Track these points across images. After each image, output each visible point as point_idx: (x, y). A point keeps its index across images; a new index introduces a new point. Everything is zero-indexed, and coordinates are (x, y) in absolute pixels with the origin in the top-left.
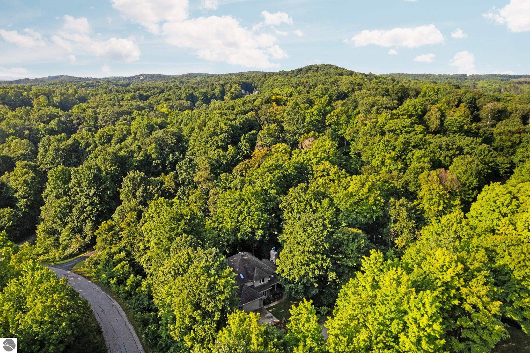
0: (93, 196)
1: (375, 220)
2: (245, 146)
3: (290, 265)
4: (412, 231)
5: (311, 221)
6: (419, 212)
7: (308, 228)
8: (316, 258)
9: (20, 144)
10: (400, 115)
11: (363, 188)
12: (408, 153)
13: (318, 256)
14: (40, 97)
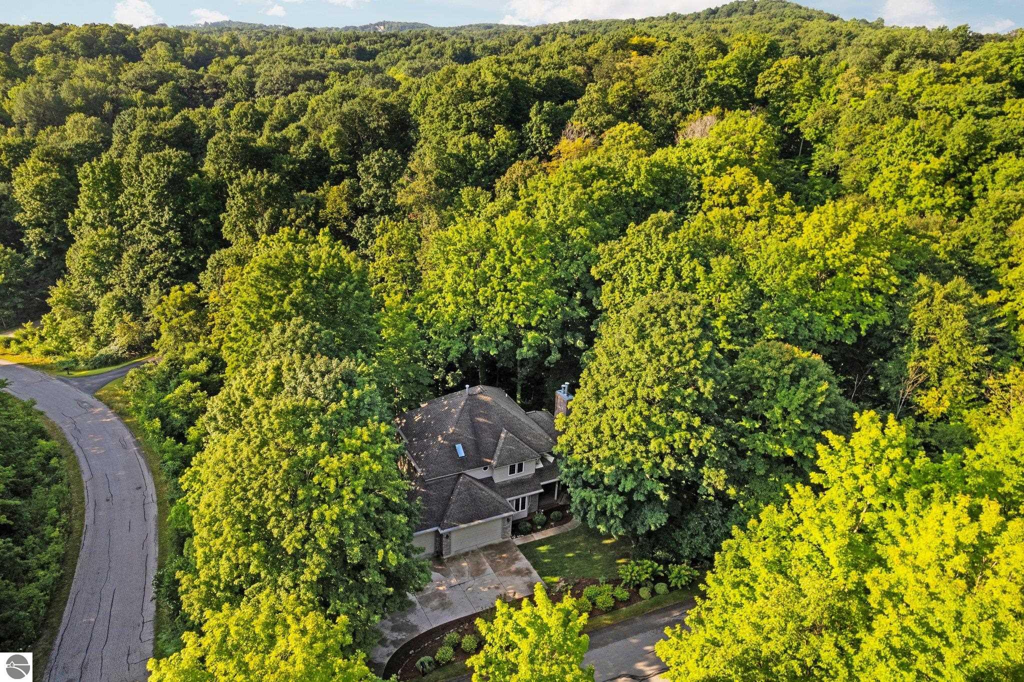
0: (167, 229)
1: (863, 333)
2: (540, 132)
3: (591, 435)
4: (974, 375)
5: (668, 308)
6: (1003, 325)
7: (656, 329)
8: (670, 420)
9: (83, 125)
10: (964, 74)
11: (840, 240)
12: (981, 164)
13: (678, 415)
14: (158, 45)
